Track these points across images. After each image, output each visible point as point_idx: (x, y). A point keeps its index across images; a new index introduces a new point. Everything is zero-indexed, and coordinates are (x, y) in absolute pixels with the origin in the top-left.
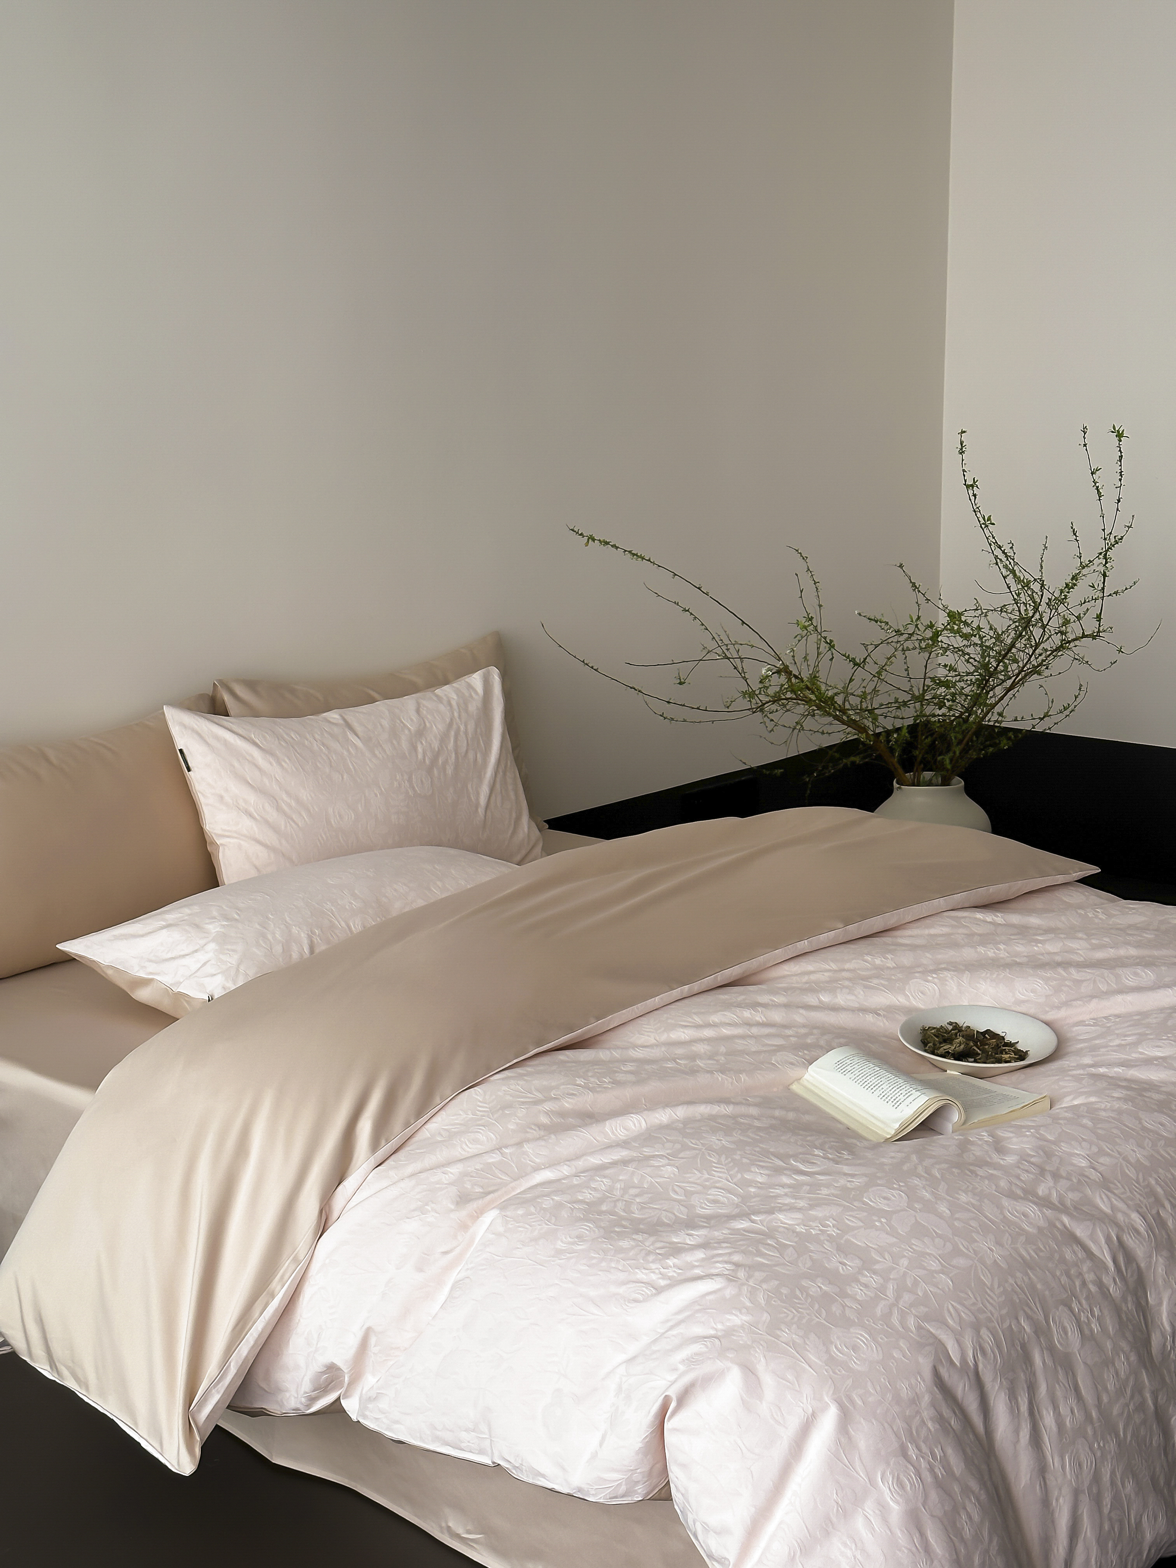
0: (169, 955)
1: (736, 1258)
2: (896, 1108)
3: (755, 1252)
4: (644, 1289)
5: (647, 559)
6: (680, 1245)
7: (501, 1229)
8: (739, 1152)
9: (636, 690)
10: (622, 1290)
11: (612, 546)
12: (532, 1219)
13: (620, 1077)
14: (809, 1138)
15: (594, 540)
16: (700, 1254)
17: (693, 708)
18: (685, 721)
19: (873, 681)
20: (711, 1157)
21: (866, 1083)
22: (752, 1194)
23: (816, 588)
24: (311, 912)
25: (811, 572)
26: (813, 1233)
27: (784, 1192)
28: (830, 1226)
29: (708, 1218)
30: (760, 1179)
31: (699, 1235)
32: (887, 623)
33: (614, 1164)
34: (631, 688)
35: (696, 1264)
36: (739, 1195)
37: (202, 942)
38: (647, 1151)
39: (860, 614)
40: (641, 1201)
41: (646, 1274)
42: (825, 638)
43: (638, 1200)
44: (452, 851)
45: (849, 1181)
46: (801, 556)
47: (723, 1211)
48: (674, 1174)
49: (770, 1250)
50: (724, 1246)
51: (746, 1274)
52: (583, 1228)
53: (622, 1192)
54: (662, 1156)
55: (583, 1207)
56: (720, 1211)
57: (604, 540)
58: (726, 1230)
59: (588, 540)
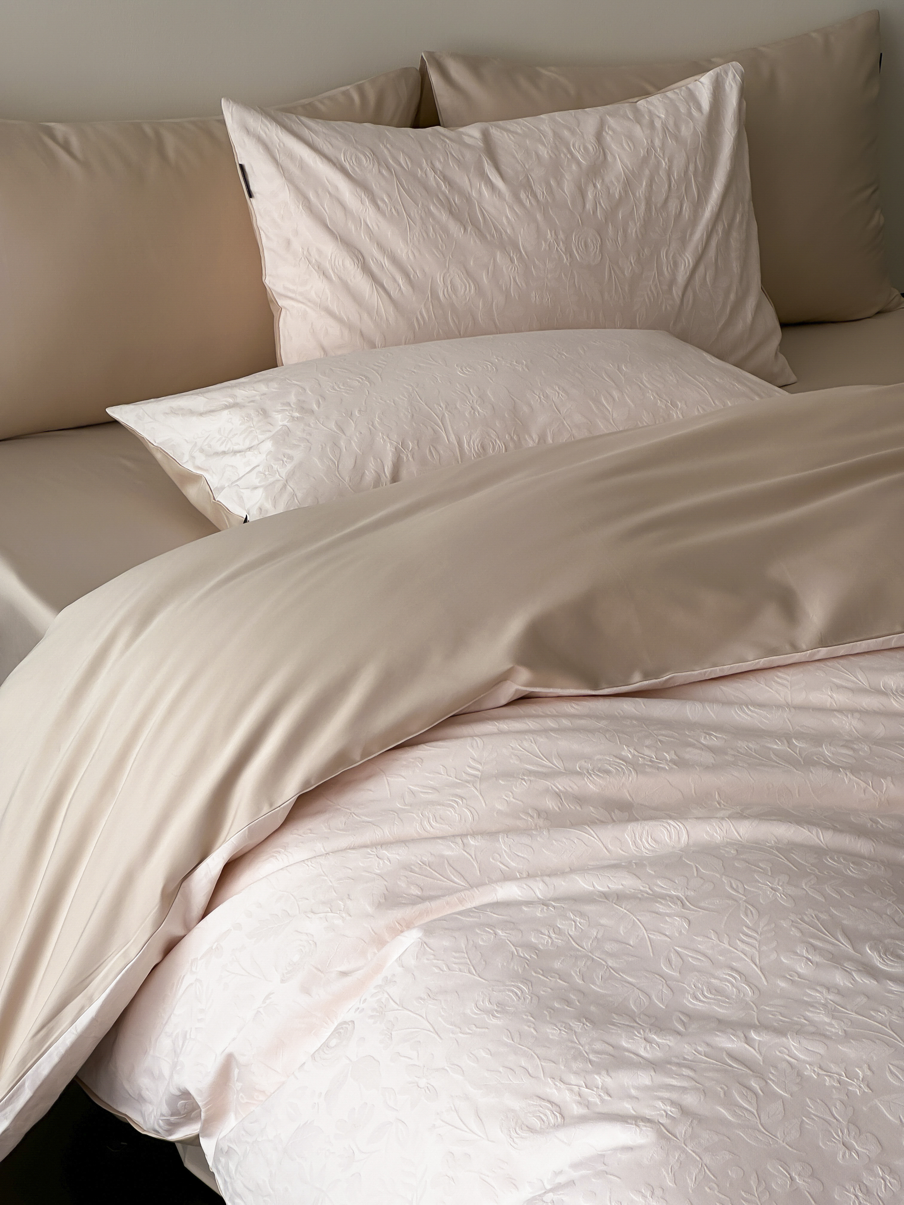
1: (690, 1100)
3: (722, 1095)
4: (548, 1113)
6: (627, 1054)
7: (414, 962)
8: (793, 917)
10: (517, 1106)
12: (455, 958)
13: (690, 754)
16: (645, 1078)
20: (747, 915)
22: (777, 991)
24: (413, 416)
26: (826, 1083)
27: (826, 999)
28: (858, 1079)
30: (802, 968)
31: (663, 1044)
33: (607, 896)
35: (633, 1092)
36: (758, 989)
38: (661, 886)
40: (615, 965)
41: (560, 1090)
43: (610, 963)
47: (721, 1011)
48: (680, 933)
49: (744, 1097)
50: (684, 1073)
51: (690, 1130)
52: (512, 991)
53: (595, 944)
54: (678, 898)
55: (531, 957)
56: (717, 1008)
58: (704, 1045)
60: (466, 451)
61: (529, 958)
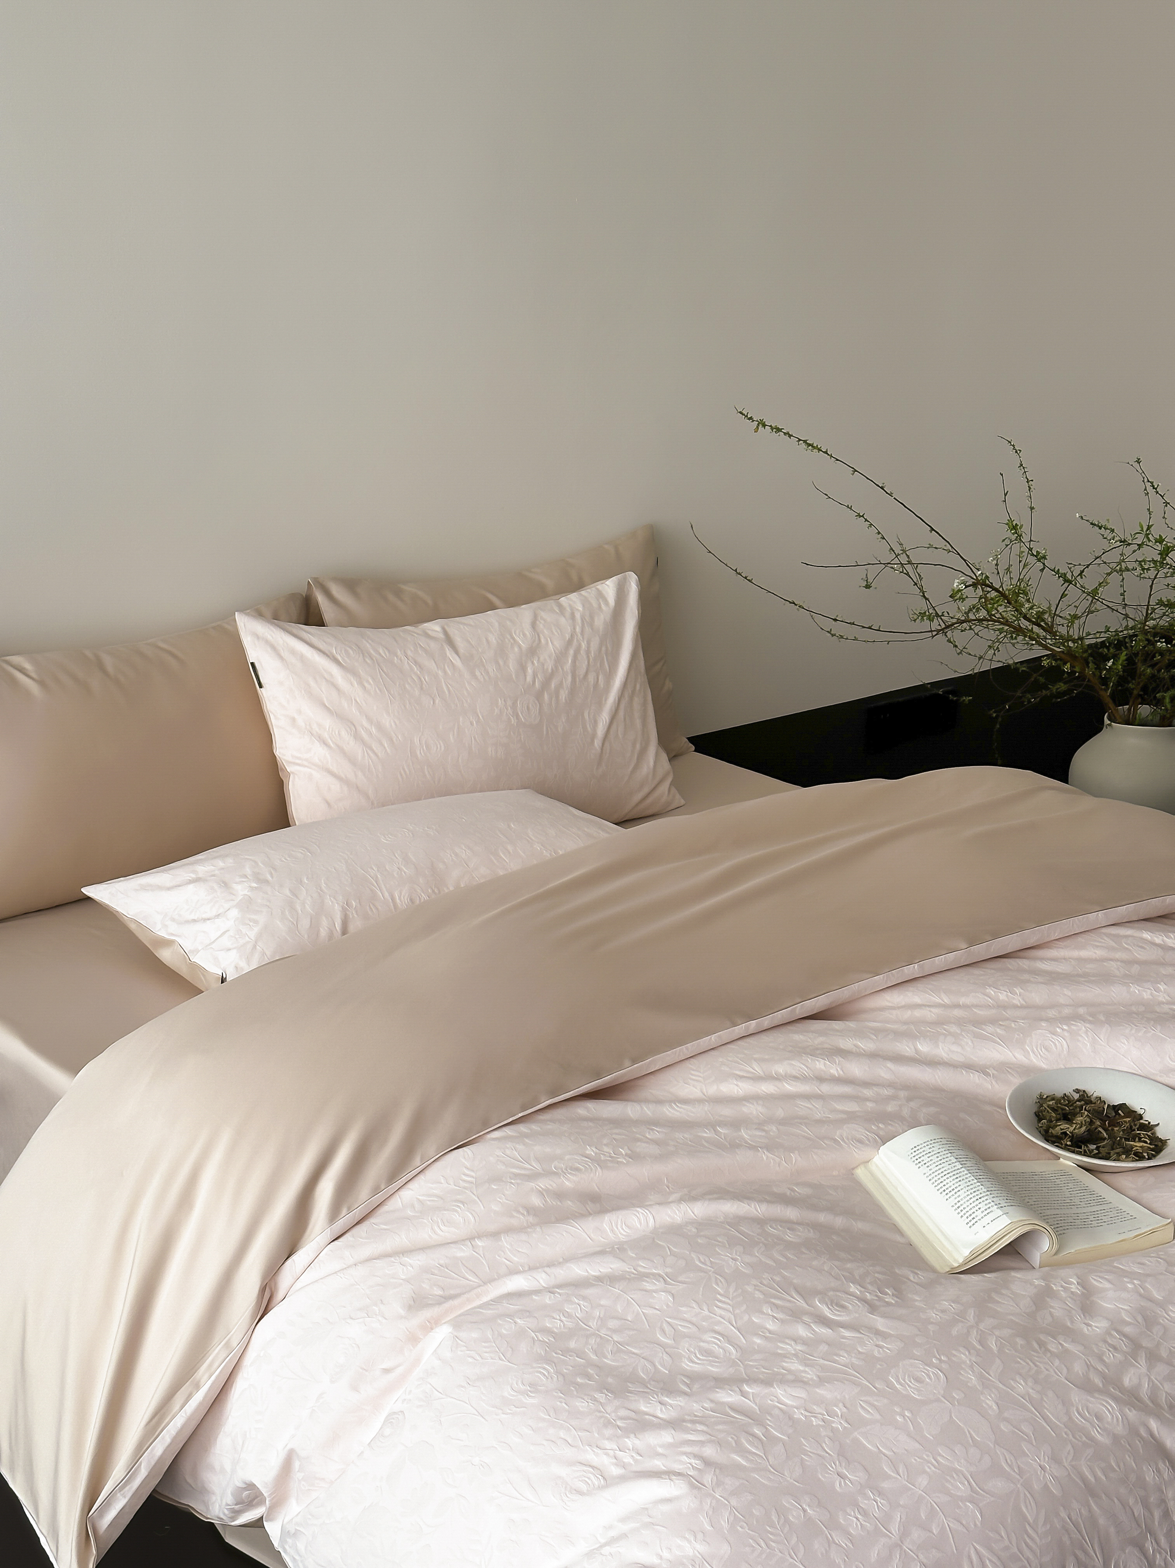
1: (709, 1451)
2: (970, 1227)
3: (734, 1445)
4: (592, 1476)
5: (824, 450)
6: (647, 1417)
7: (449, 1355)
8: (754, 1282)
9: (796, 605)
10: (564, 1473)
11: (785, 434)
12: (485, 1347)
13: (641, 1148)
14: (849, 1265)
15: (764, 425)
16: (667, 1437)
17: (864, 627)
18: (856, 639)
19: (1087, 600)
20: (717, 1285)
21: (941, 1185)
22: (756, 1348)
23: (1029, 487)
24: (352, 879)
25: (1024, 468)
26: (814, 1424)
27: (795, 1350)
28: (838, 1416)
29: (693, 1378)
30: (771, 1325)
31: (675, 1405)
32: (1113, 531)
33: (600, 1279)
34: (789, 601)
35: (660, 1450)
36: (739, 1347)
37: (226, 906)
38: (644, 1266)
39: (1082, 517)
40: (620, 1340)
41: (597, 1455)
42: (1030, 549)
43: (616, 1338)
45: (877, 1346)
46: (1014, 448)
47: (714, 1370)
48: (668, 1306)
49: (753, 1444)
50: (699, 1429)
51: (715, 1478)
52: (541, 1372)
53: (599, 1323)
54: (660, 1275)
55: (549, 1340)
56: (710, 1368)
57: (776, 426)
58: (709, 1402)
59: (758, 425)
60: (399, 905)
61: (548, 1341)
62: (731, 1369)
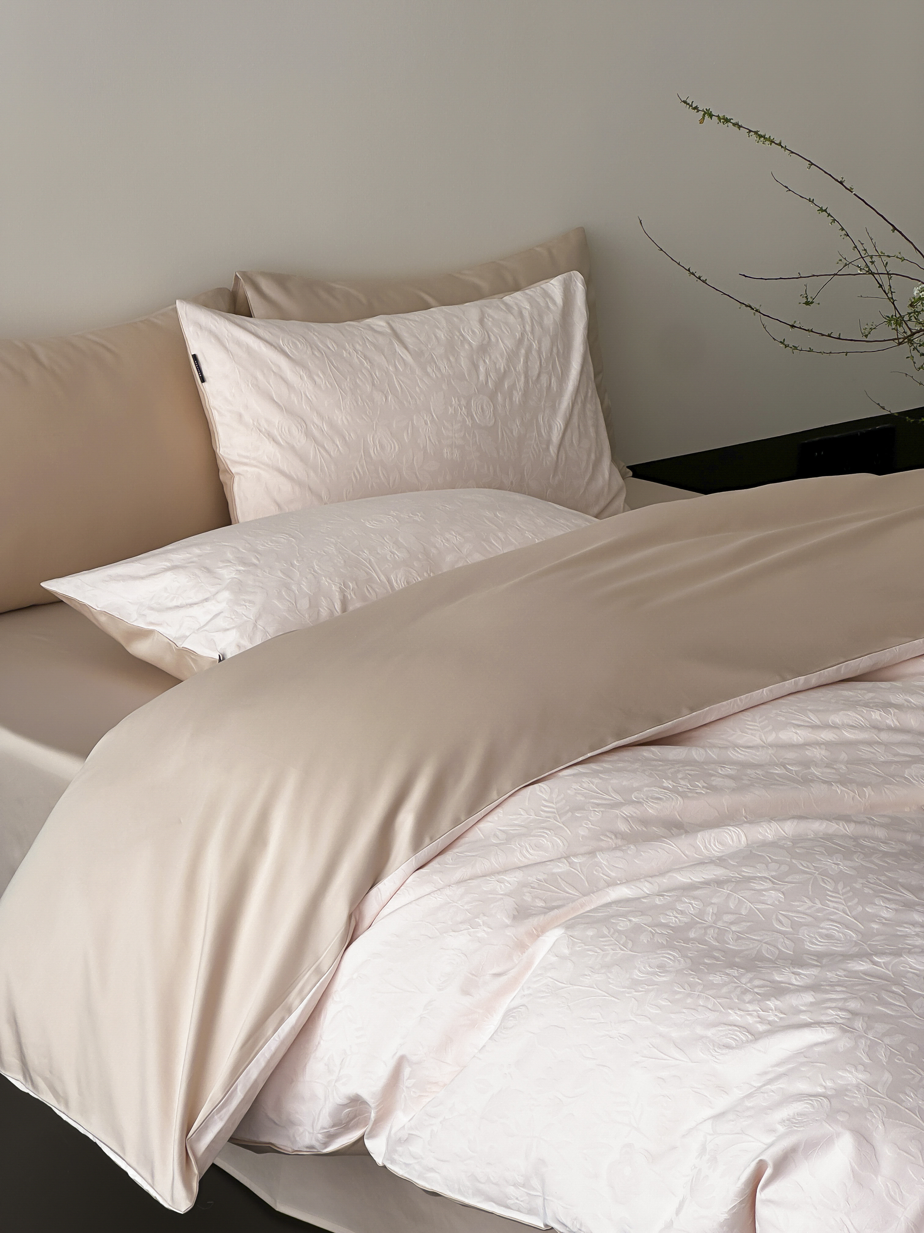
0: (175, 603)
1: (853, 1005)
3: (876, 999)
4: (738, 1033)
5: (778, 142)
6: (783, 985)
7: (566, 951)
8: (861, 881)
9: (753, 309)
10: (710, 1033)
11: (734, 124)
12: (603, 942)
13: (716, 781)
15: (711, 116)
16: (808, 998)
17: (823, 335)
18: (811, 350)
20: (825, 883)
22: (875, 931)
24: (345, 562)
27: (915, 931)
29: (819, 956)
30: (885, 914)
31: (808, 974)
33: (707, 883)
34: (746, 306)
35: (803, 1008)
36: (859, 932)
37: (213, 590)
38: (747, 871)
40: (738, 930)
41: (741, 1016)
43: (734, 928)
44: (518, 497)
47: (838, 949)
48: (779, 901)
49: (895, 999)
50: (837, 990)
51: (864, 1024)
52: (666, 957)
53: (714, 917)
54: (766, 878)
55: (667, 932)
56: (834, 948)
57: (724, 116)
58: (842, 971)
59: (704, 115)
60: (396, 587)
61: (667, 933)
62: (855, 948)
